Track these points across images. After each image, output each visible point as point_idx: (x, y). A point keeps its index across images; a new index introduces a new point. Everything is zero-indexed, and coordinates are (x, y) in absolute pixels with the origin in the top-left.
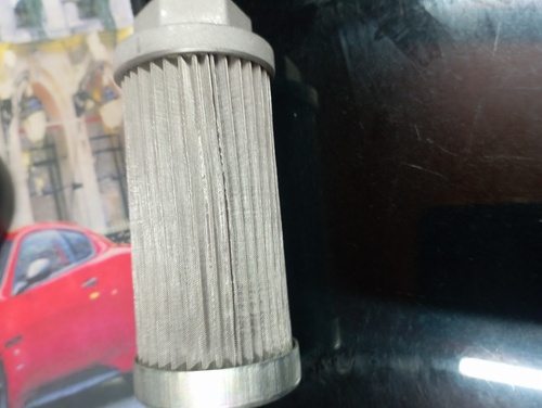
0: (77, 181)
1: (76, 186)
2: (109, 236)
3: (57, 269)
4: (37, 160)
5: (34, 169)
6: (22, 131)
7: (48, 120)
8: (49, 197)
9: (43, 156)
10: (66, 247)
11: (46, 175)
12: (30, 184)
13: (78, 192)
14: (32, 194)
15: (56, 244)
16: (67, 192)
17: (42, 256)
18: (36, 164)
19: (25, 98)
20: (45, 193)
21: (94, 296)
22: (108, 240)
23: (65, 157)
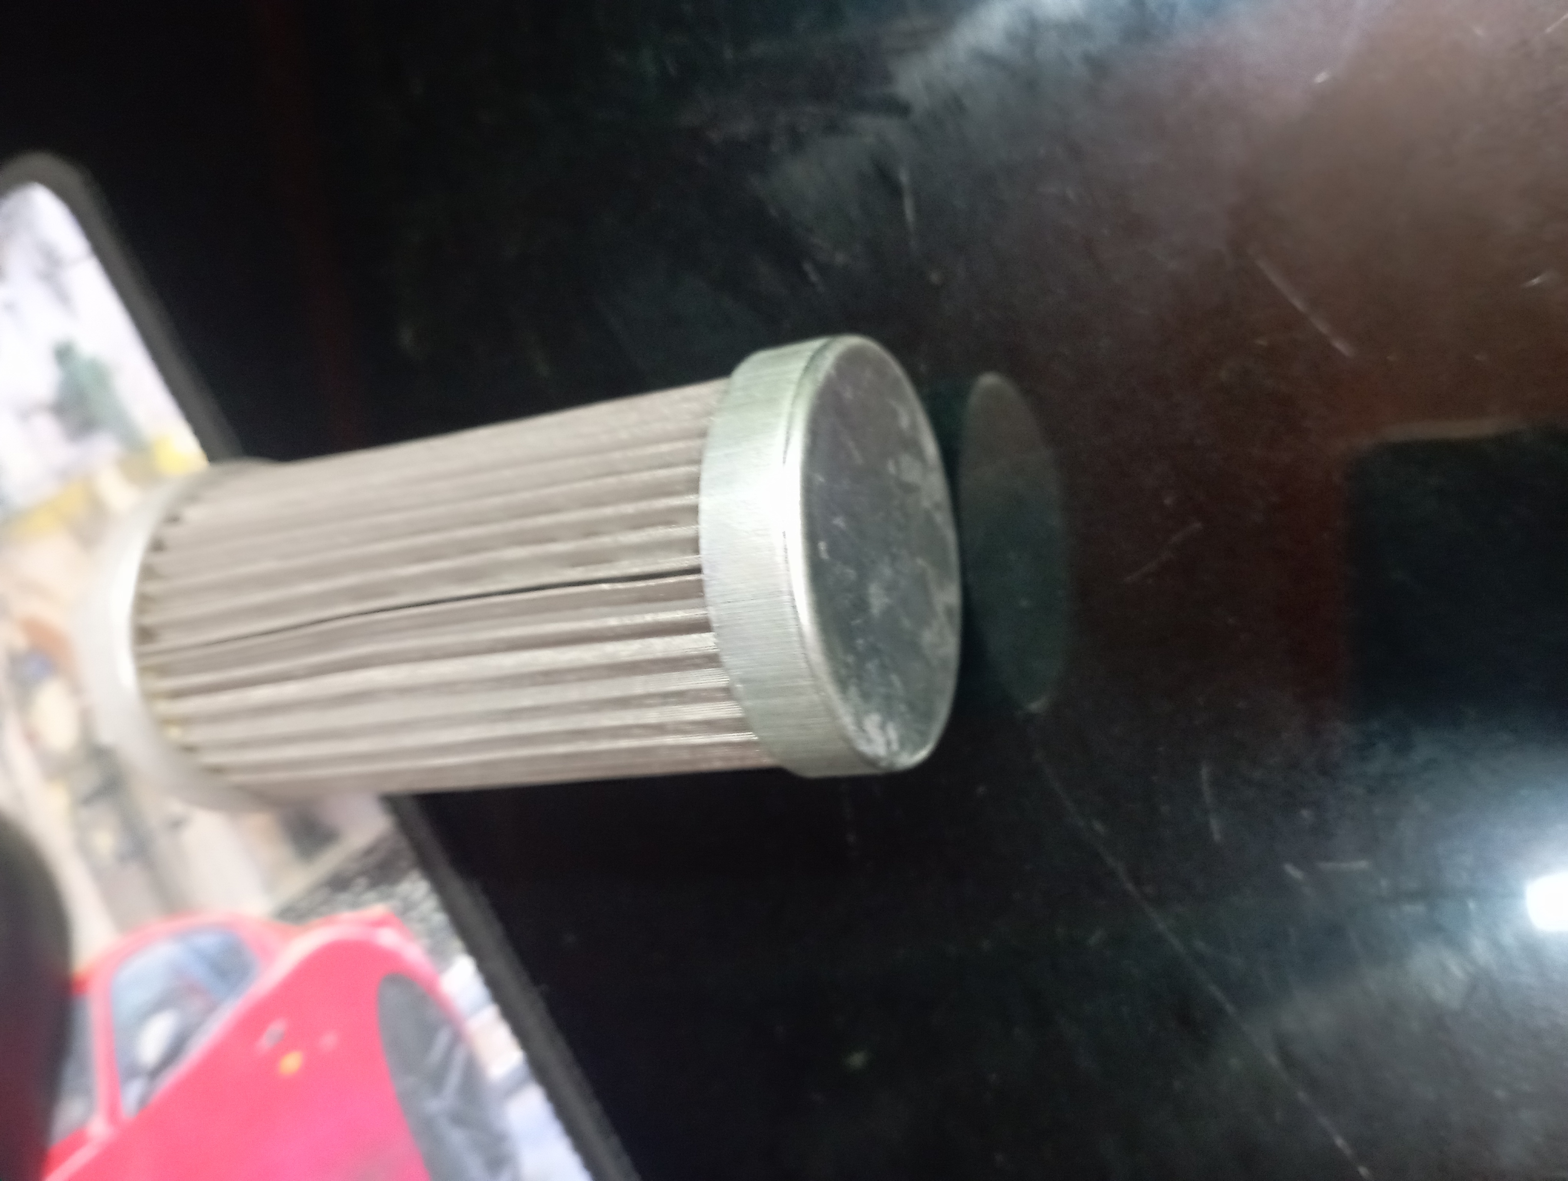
4: (84, 789)
5: (84, 814)
6: (32, 737)
7: (74, 694)
8: (133, 867)
9: (89, 779)
12: (84, 848)
14: (98, 873)
16: (163, 840)
17: (159, 1006)
18: (86, 801)
19: (16, 661)
20: (122, 859)
21: (291, 1063)
22: (283, 924)
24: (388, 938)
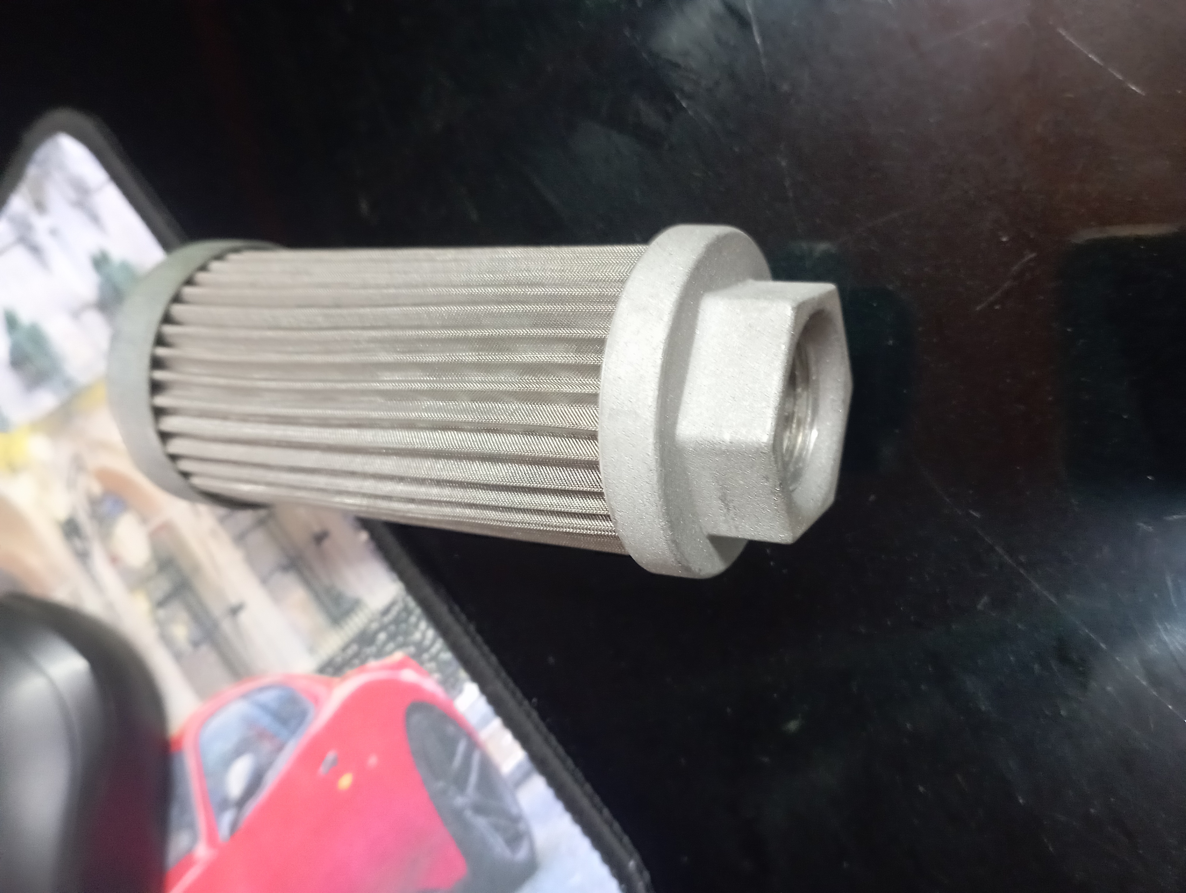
0: (234, 600)
1: (235, 611)
2: (322, 670)
3: (270, 764)
4: (159, 594)
5: (162, 613)
6: (114, 560)
7: (144, 520)
8: (205, 649)
9: (163, 585)
10: (266, 721)
11: (183, 615)
12: (166, 639)
13: (244, 617)
14: (178, 656)
15: (249, 723)
16: (226, 625)
17: (238, 752)
18: (161, 604)
19: (94, 503)
20: (196, 644)
21: (346, 781)
22: (324, 677)
23: (197, 568)
24: (409, 675)
